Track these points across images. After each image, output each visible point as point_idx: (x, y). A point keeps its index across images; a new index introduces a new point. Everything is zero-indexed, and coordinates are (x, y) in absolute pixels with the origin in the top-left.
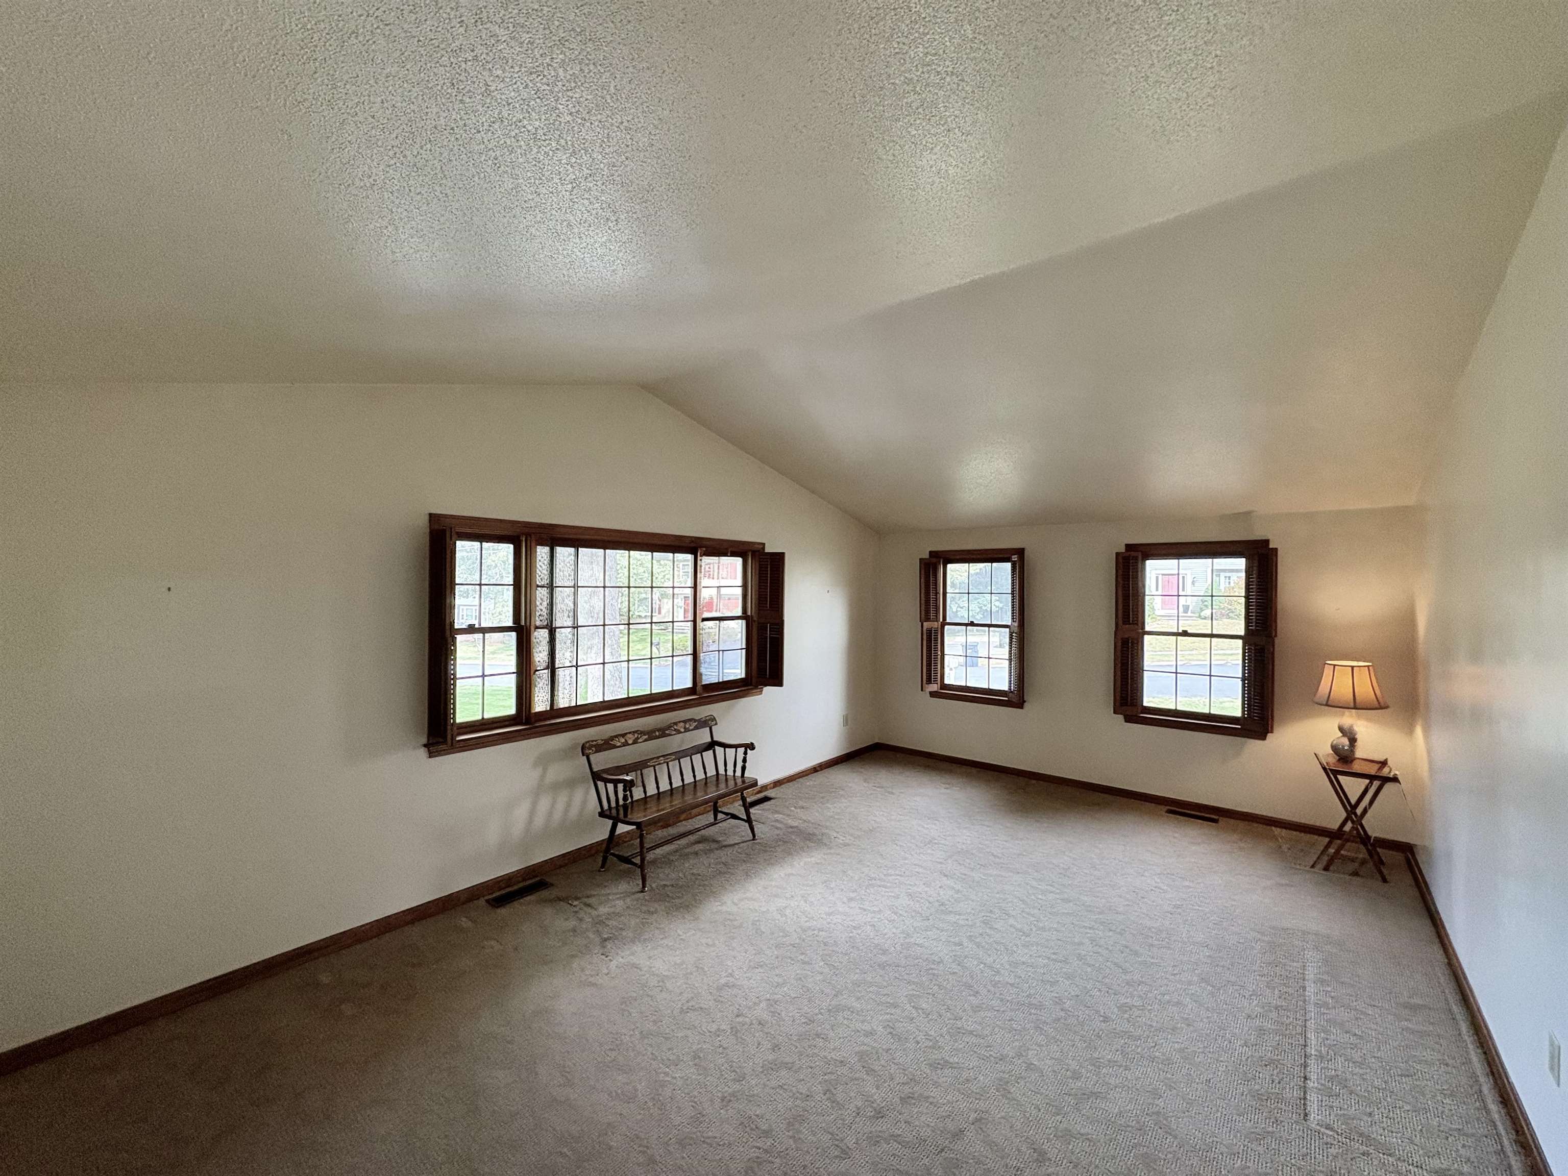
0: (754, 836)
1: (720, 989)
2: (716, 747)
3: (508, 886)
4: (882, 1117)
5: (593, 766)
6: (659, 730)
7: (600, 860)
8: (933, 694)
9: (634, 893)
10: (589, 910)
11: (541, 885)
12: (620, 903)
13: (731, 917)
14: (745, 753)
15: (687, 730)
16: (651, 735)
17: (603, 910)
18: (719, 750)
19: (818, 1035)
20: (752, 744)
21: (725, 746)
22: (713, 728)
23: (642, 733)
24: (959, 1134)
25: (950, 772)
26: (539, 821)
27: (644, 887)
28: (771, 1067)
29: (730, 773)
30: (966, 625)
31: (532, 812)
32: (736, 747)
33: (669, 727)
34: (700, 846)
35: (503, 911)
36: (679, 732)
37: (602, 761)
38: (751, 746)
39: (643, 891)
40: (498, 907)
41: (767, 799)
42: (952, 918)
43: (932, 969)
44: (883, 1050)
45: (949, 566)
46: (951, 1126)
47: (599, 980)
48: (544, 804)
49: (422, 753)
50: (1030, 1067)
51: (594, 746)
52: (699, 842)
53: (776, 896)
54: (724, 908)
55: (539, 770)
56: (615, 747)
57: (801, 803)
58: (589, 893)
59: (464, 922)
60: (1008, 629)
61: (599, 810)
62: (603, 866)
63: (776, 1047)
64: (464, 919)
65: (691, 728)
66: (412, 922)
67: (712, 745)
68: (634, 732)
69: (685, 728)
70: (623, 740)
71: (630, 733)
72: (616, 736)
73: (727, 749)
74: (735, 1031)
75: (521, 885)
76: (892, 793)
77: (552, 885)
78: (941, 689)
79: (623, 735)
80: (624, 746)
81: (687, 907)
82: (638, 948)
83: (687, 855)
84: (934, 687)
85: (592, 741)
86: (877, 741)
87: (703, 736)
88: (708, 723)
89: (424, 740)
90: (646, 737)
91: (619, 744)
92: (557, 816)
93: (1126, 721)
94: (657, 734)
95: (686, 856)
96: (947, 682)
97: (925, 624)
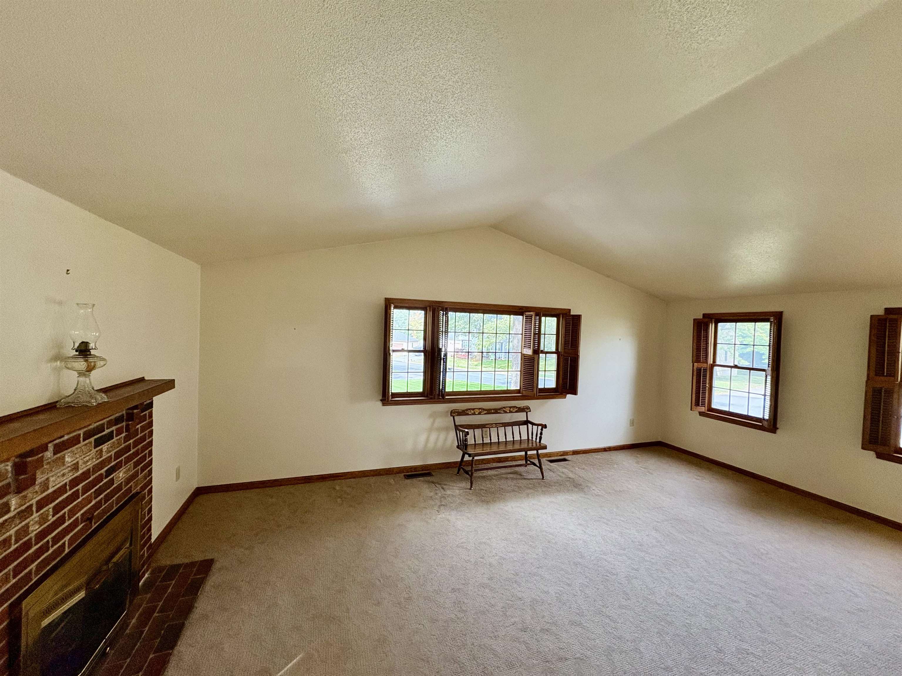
0: (543, 477)
1: (481, 543)
2: (529, 424)
3: (415, 471)
4: (525, 632)
5: (456, 422)
6: (494, 409)
7: (457, 469)
8: (701, 414)
9: (466, 489)
10: (442, 490)
11: (429, 474)
12: (457, 491)
13: (507, 513)
14: (542, 430)
15: (511, 412)
16: (489, 412)
17: (449, 492)
18: (530, 426)
19: (516, 582)
20: (546, 425)
21: (533, 424)
22: (528, 413)
23: (484, 410)
24: (562, 659)
25: (709, 469)
26: (431, 445)
27: (471, 487)
28: (483, 586)
29: (534, 439)
30: (731, 367)
31: (427, 440)
32: (538, 425)
33: (500, 409)
34: (511, 476)
35: (408, 481)
36: (506, 412)
37: (461, 420)
38: (545, 426)
39: (470, 489)
40: (407, 479)
41: (565, 460)
42: (642, 554)
43: (607, 576)
44: (547, 603)
45: (720, 325)
46: (562, 653)
47: (430, 521)
48: (433, 437)
49: (380, 403)
50: (637, 650)
51: (457, 412)
52: (511, 473)
53: (537, 510)
54: (506, 508)
55: (431, 420)
56: (468, 414)
57: (584, 466)
58: (446, 483)
59: (392, 481)
60: (764, 373)
61: (457, 444)
62: (458, 473)
63: (491, 579)
64: (392, 480)
65: (513, 411)
66: (373, 476)
67: (526, 422)
68: (480, 409)
69: (510, 411)
70: (473, 412)
71: (477, 409)
72: (469, 409)
73: (534, 426)
74: (476, 563)
75: (420, 472)
76: (652, 474)
77: (433, 476)
78: (708, 411)
79: (473, 409)
80: (473, 415)
81: (488, 502)
82: (454, 513)
83: (503, 478)
84: (703, 409)
85: (456, 410)
86: (660, 440)
87: (522, 417)
88: (525, 410)
89: (381, 398)
90: (486, 412)
91: (470, 413)
92: (440, 443)
93: (877, 458)
94: (493, 411)
95: (501, 478)
96: (714, 406)
97: (696, 364)
